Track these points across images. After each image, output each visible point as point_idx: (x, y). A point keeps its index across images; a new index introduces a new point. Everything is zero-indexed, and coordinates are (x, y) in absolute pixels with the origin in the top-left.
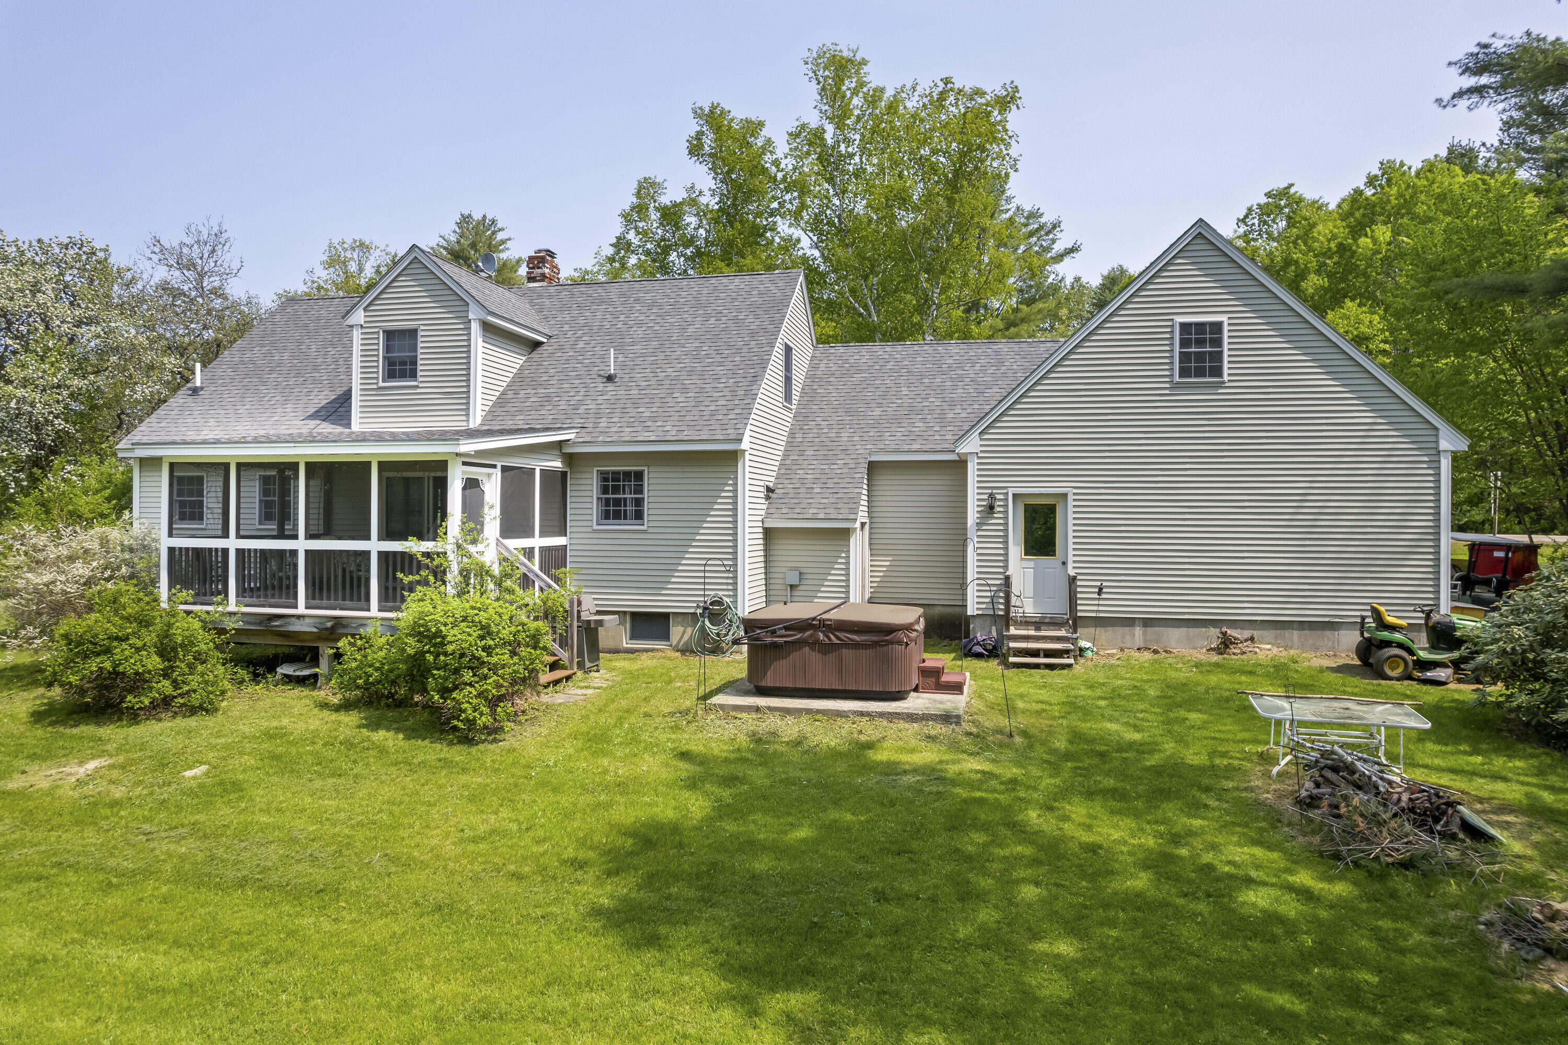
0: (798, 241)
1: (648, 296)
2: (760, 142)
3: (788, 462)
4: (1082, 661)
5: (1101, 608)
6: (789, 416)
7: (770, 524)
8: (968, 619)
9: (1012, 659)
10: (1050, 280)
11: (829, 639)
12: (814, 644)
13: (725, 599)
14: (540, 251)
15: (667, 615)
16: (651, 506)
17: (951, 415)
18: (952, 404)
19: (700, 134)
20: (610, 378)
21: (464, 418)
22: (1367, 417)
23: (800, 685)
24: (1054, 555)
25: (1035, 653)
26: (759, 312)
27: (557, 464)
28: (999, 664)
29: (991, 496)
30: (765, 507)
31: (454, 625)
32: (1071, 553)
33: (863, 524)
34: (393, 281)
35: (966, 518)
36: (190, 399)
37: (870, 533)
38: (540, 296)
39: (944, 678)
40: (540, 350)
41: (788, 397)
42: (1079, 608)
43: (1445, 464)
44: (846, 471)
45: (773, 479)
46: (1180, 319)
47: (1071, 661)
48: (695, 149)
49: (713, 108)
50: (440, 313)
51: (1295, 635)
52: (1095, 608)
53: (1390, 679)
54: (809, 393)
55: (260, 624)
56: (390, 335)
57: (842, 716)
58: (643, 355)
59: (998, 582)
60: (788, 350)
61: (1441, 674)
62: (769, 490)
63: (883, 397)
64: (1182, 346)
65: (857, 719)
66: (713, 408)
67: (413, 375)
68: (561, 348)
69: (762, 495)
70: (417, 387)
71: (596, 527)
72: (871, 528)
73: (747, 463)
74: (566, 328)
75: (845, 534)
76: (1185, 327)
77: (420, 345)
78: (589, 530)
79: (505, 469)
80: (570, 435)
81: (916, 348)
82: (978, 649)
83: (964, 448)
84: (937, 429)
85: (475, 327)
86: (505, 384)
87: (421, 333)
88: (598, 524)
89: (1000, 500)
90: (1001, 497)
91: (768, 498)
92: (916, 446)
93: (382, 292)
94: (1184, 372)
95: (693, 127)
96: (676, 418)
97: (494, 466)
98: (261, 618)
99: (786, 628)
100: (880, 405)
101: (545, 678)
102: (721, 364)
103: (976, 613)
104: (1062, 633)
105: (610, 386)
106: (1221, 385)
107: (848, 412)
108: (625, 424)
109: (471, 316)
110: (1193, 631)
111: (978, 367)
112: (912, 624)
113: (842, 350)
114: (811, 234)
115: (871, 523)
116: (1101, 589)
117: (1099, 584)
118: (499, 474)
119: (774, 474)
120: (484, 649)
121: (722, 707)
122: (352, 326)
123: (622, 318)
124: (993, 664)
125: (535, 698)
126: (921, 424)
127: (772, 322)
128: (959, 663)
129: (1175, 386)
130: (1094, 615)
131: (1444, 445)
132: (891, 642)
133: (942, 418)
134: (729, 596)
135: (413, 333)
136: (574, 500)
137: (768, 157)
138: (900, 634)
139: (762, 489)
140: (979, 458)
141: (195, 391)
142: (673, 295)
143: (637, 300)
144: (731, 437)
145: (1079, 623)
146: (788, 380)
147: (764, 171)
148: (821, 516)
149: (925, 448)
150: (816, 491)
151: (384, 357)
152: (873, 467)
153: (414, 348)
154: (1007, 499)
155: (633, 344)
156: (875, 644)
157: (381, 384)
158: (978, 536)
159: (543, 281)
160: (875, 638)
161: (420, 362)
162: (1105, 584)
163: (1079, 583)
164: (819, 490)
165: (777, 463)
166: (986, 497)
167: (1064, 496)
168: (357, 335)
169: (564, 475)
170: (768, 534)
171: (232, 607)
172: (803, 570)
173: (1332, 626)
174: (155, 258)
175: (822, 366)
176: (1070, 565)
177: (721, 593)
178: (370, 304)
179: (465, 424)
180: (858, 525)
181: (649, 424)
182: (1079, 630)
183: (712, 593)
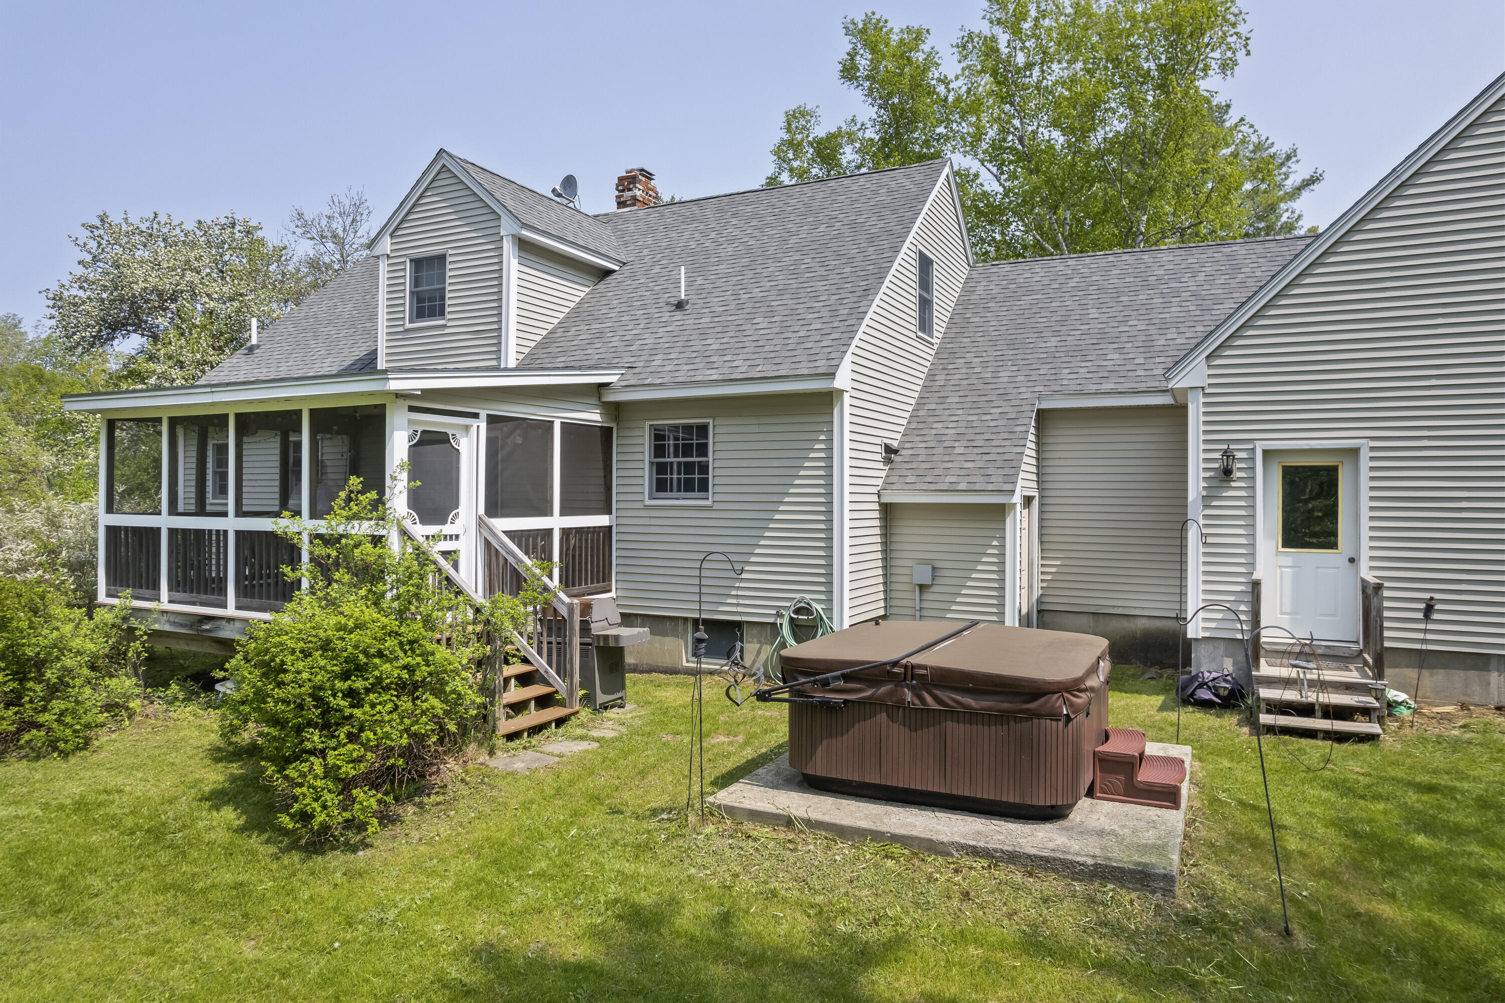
0: (977, 176)
1: (749, 209)
2: (921, 57)
3: (921, 413)
4: (1393, 725)
5: (1429, 636)
6: (928, 354)
7: (889, 498)
8: (1188, 644)
9: (1265, 719)
10: (1284, 219)
11: (923, 701)
12: (896, 708)
13: (815, 605)
14: (631, 171)
15: (738, 625)
16: (717, 472)
17: (1163, 342)
18: (1164, 327)
19: (852, 55)
20: (678, 306)
23: (872, 779)
24: (1334, 545)
25: (1306, 710)
26: (886, 212)
27: (593, 416)
28: (1240, 724)
29: (1227, 454)
30: (883, 474)
31: (306, 654)
32: (1365, 544)
33: (1028, 501)
34: (420, 197)
35: (1186, 490)
36: (244, 358)
37: (1041, 512)
38: (626, 221)
39: (1145, 775)
40: (609, 279)
41: (925, 324)
42: (1386, 634)
44: (1004, 422)
45: (899, 436)
47: (1375, 728)
48: (849, 72)
49: (867, 20)
52: (1421, 636)
54: (958, 322)
55: (191, 626)
56: (418, 263)
57: (938, 852)
58: (728, 276)
59: (1243, 588)
60: (925, 264)
62: (889, 450)
63: (1062, 322)
65: (967, 861)
66: (802, 334)
67: (441, 312)
68: (633, 276)
69: (878, 457)
70: (445, 326)
71: (648, 502)
72: (1041, 505)
73: (847, 410)
74: (646, 252)
75: (999, 512)
77: (449, 274)
78: (640, 505)
79: (492, 420)
80: (611, 378)
81: (1111, 258)
82: (1205, 694)
83: (1180, 382)
84: (1142, 361)
85: (508, 247)
86: (556, 321)
87: (449, 259)
88: (651, 498)
89: (1241, 460)
90: (1243, 455)
91: (888, 461)
92: (1108, 386)
93: (408, 213)
95: (844, 45)
96: (751, 350)
97: (476, 416)
98: (191, 618)
100: (1056, 333)
101: (506, 726)
102: (824, 278)
103: (1201, 635)
104: (1352, 676)
105: (678, 315)
107: (1011, 345)
108: (684, 361)
109: (503, 232)
111: (1201, 277)
112: (1081, 680)
113: (1008, 268)
114: (989, 165)
115: (1042, 497)
116: (1430, 605)
117: (1427, 596)
118: (483, 426)
119: (902, 429)
120: (351, 693)
121: (731, 811)
122: (378, 257)
123: (713, 235)
124: (1230, 720)
125: (484, 757)
126: (1116, 356)
127: (900, 222)
128: (1173, 716)
130: (1418, 646)
132: (1037, 715)
133: (1148, 346)
134: (818, 601)
135: (441, 260)
136: (621, 465)
137: (934, 73)
138: (1055, 701)
139: (878, 449)
140: (1206, 395)
141: (251, 349)
142: (779, 204)
143: (734, 215)
144: (820, 371)
145: (1387, 658)
146: (925, 304)
147: (931, 92)
148: (962, 486)
149: (1120, 388)
150: (957, 451)
151: (412, 293)
152: (1043, 417)
153: (443, 278)
154: (1253, 459)
155: (719, 263)
156: (1003, 718)
157: (408, 325)
158: (1206, 517)
159: (634, 205)
161: (447, 295)
162: (1437, 596)
163: (1386, 593)
164: (962, 450)
165: (907, 415)
166: (1217, 455)
167: (1354, 452)
168: (383, 267)
169: (606, 434)
170: (888, 512)
171: (165, 604)
172: (938, 564)
174: (299, 231)
175: (980, 289)
176: (1366, 563)
177: (808, 596)
178: (396, 229)
180: (1017, 499)
181: (714, 359)
182: (1388, 672)
183: (798, 596)
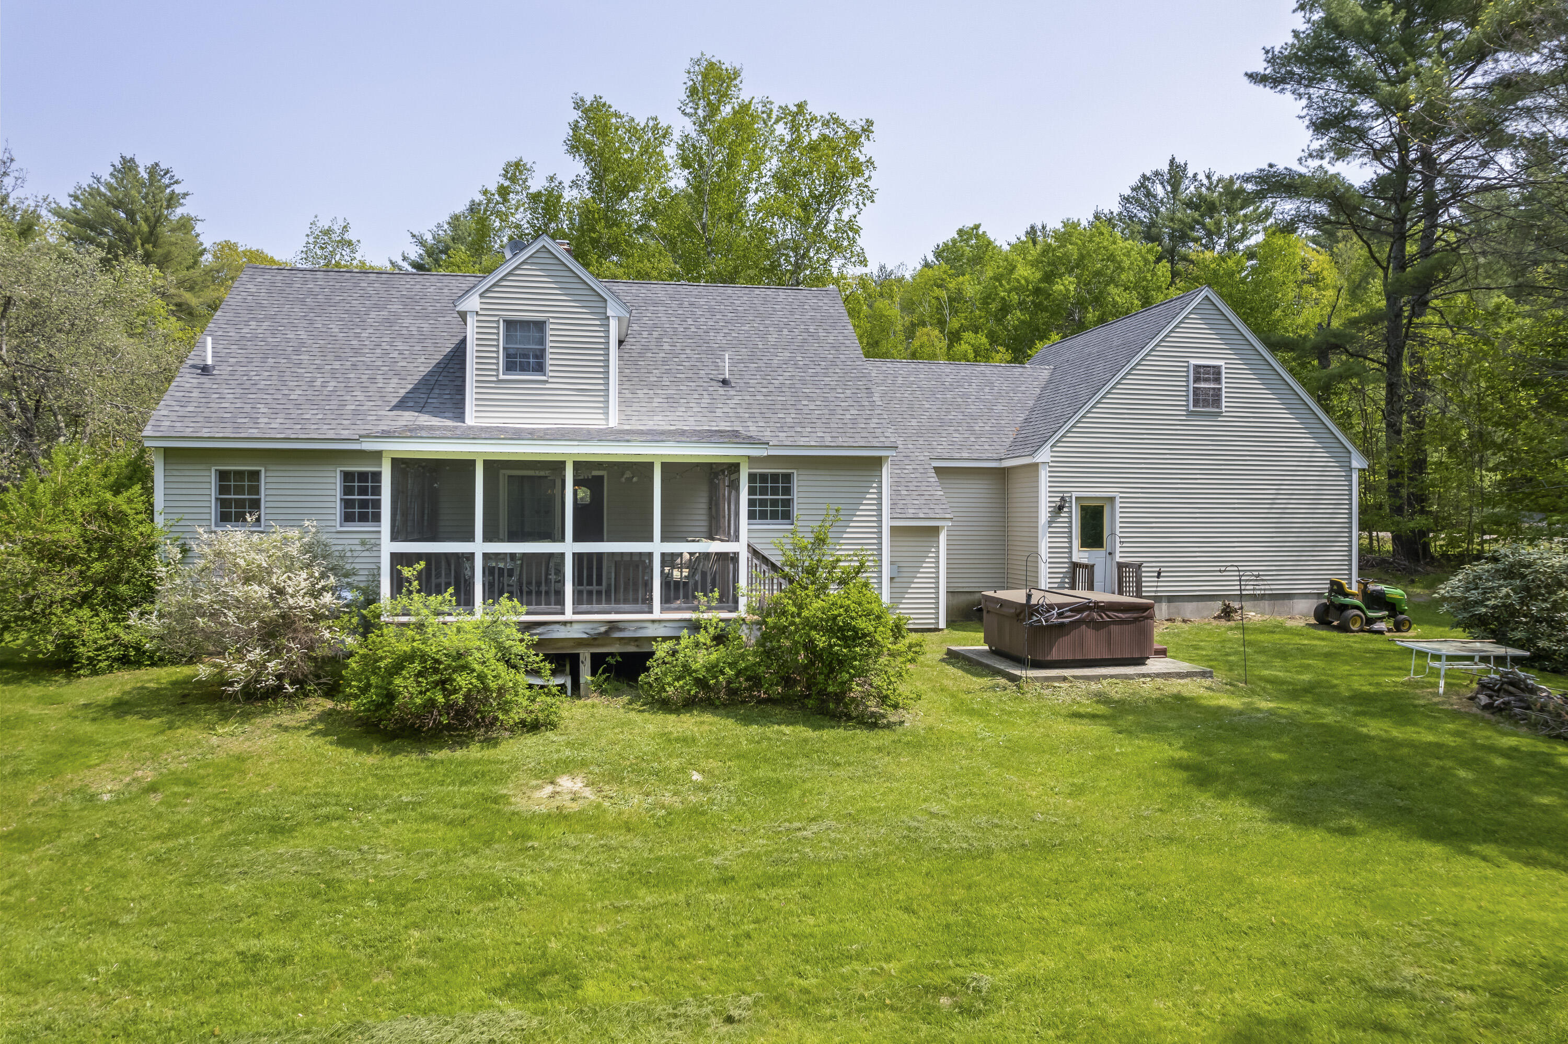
11: (1101, 617)
12: (1090, 623)
16: (801, 506)
20: (725, 382)
21: (601, 416)
22: (1310, 442)
23: (1078, 657)
24: (1101, 546)
29: (1063, 498)
32: (1118, 544)
34: (516, 268)
35: (1039, 517)
43: (1355, 477)
44: (919, 475)
46: (1193, 362)
50: (572, 306)
51: (1266, 604)
53: (1353, 631)
56: (513, 325)
59: (1066, 570)
61: (1381, 626)
63: (911, 409)
64: (1195, 382)
67: (540, 368)
70: (546, 382)
75: (933, 531)
76: (1197, 367)
77: (549, 338)
83: (1038, 459)
85: (614, 324)
87: (549, 326)
88: (749, 524)
89: (1067, 502)
90: (1068, 499)
93: (502, 279)
94: (1196, 403)
96: (821, 425)
99: (1071, 610)
102: (825, 375)
105: (731, 391)
106: (1219, 414)
108: (774, 429)
109: (609, 313)
110: (1201, 604)
116: (1159, 573)
122: (465, 312)
129: (1190, 414)
131: (1355, 464)
135: (540, 326)
140: (1049, 466)
141: (205, 370)
142: (727, 303)
151: (505, 349)
153: (542, 341)
154: (1071, 501)
156: (1134, 621)
157: (502, 377)
160: (1135, 615)
161: (549, 356)
166: (1056, 499)
167: (1112, 499)
168: (471, 322)
172: (899, 564)
173: (1289, 597)
176: (1118, 555)
178: (487, 291)
179: (603, 422)
180: (950, 523)
181: (798, 429)
